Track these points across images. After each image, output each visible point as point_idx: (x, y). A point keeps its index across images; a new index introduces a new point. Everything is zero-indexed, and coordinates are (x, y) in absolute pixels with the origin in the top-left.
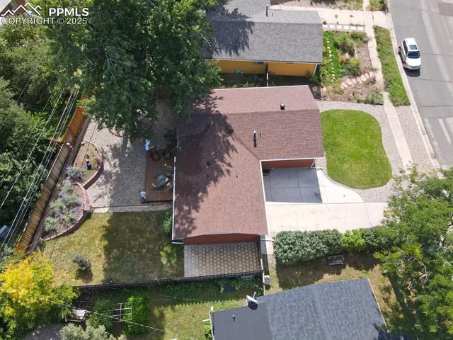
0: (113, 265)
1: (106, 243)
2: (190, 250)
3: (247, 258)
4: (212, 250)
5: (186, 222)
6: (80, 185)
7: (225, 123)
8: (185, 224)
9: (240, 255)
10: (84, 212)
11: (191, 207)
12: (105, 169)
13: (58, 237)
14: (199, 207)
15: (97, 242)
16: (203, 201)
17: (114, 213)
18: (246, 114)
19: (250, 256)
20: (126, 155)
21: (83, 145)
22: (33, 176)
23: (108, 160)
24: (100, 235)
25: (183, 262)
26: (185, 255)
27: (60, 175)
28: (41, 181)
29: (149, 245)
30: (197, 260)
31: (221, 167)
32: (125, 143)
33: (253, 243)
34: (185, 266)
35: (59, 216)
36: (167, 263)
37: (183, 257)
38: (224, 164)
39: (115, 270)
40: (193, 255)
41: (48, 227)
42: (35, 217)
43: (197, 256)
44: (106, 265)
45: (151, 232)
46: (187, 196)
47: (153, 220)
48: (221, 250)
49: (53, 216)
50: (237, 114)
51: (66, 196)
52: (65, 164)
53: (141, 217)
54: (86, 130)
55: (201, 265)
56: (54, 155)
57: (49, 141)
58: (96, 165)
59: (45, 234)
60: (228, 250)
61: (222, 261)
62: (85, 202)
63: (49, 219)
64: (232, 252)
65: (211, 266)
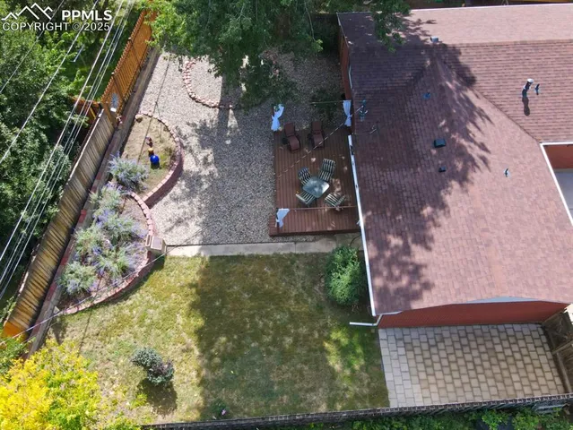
0: (220, 373)
1: (200, 322)
2: (392, 339)
3: (527, 360)
4: (443, 340)
5: (402, 272)
6: (137, 197)
7: (457, 62)
8: (398, 279)
9: (508, 352)
10: (150, 254)
11: (410, 240)
12: (185, 167)
13: (94, 307)
14: (432, 239)
15: (180, 320)
16: (437, 225)
17: (212, 258)
18: (500, 45)
19: (534, 355)
20: (228, 142)
21: (140, 120)
22: (43, 167)
23: (191, 151)
24: (185, 305)
25: (381, 366)
26: (384, 352)
27: (96, 175)
28: (58, 182)
29: (297, 327)
30: (412, 363)
31: (469, 150)
32: (223, 118)
33: (533, 327)
34: (388, 377)
35: (96, 261)
36: (343, 368)
37: (380, 356)
38: (472, 145)
39: (226, 383)
40: (402, 351)
41: (72, 284)
42: (46, 261)
43: (411, 355)
44: (204, 372)
45: (298, 299)
46: (394, 215)
47: (301, 273)
48: (464, 341)
49: (83, 260)
50: (482, 45)
51: (111, 219)
52: (106, 153)
53: (272, 266)
54: (143, 93)
55: (423, 376)
56: (85, 132)
57: (73, 102)
58: (168, 160)
59: (68, 299)
60: (480, 341)
61: (470, 366)
62: (151, 233)
63: (75, 266)
64: (489, 345)
65: (448, 378)
